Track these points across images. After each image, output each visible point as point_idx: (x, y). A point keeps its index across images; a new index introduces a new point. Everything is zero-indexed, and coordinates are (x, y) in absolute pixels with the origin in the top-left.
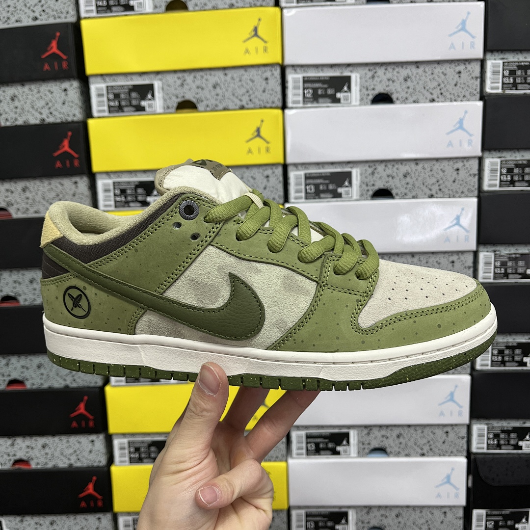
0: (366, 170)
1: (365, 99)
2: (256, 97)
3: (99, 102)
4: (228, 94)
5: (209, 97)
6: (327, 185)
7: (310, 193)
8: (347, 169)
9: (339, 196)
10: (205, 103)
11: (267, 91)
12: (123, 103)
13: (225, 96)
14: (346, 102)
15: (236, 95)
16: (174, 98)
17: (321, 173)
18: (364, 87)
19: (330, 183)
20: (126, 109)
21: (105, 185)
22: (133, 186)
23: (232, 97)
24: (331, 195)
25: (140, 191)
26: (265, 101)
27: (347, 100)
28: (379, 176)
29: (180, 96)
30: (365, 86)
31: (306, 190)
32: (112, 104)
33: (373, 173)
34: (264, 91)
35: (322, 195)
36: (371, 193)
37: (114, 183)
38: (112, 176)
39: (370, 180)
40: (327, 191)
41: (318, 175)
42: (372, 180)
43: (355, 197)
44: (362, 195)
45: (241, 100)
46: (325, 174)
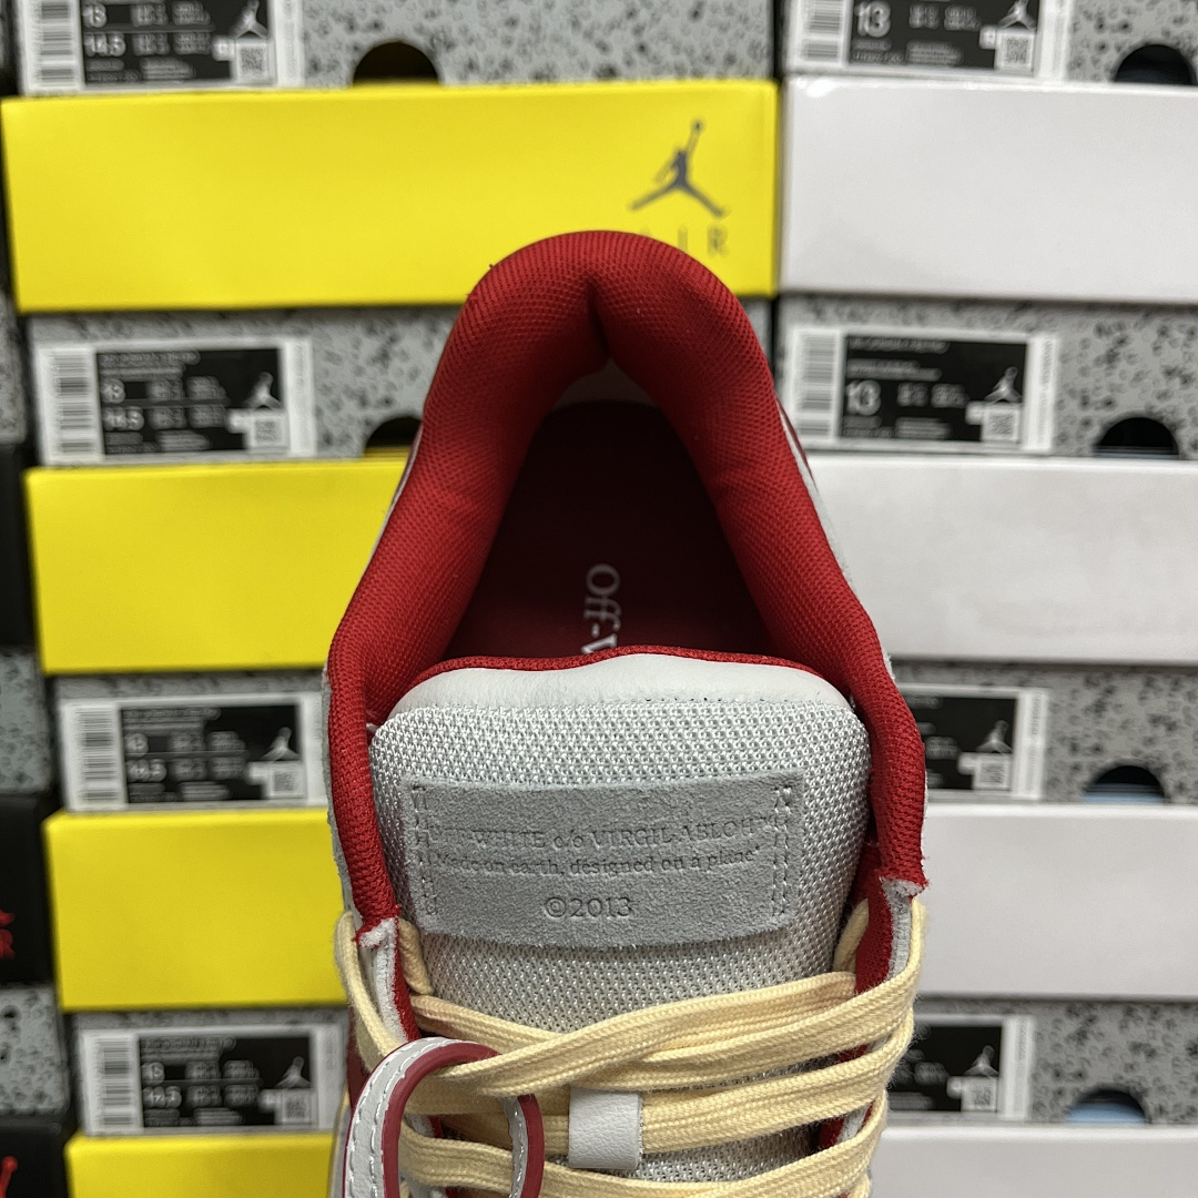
0: (1085, 344)
1: (1088, 63)
2: (664, 37)
3: (48, 37)
4: (555, 22)
5: (476, 29)
6: (929, 387)
7: (858, 414)
8: (1009, 334)
9: (971, 433)
10: (461, 52)
11: (707, 15)
12: (144, 45)
13: (539, 27)
14: (1016, 65)
15: (585, 24)
16: (338, 30)
17: (910, 340)
18: (1088, 16)
19: (940, 382)
20: (151, 68)
21: (62, 363)
22: (175, 371)
23: (568, 33)
24: (940, 430)
25: (202, 387)
26: (698, 52)
27: (1022, 57)
28: (1132, 370)
29: (360, 22)
30: (1094, 11)
31: (845, 399)
32: (100, 46)
33: (1111, 358)
34: (696, 15)
35: (906, 426)
36: (1095, 432)
37: (99, 356)
38: (93, 328)
39: (1099, 382)
40: (926, 411)
41: (897, 346)
42: (1103, 383)
43: (1032, 445)
44: (1061, 439)
45: (604, 48)
46: (926, 345)
